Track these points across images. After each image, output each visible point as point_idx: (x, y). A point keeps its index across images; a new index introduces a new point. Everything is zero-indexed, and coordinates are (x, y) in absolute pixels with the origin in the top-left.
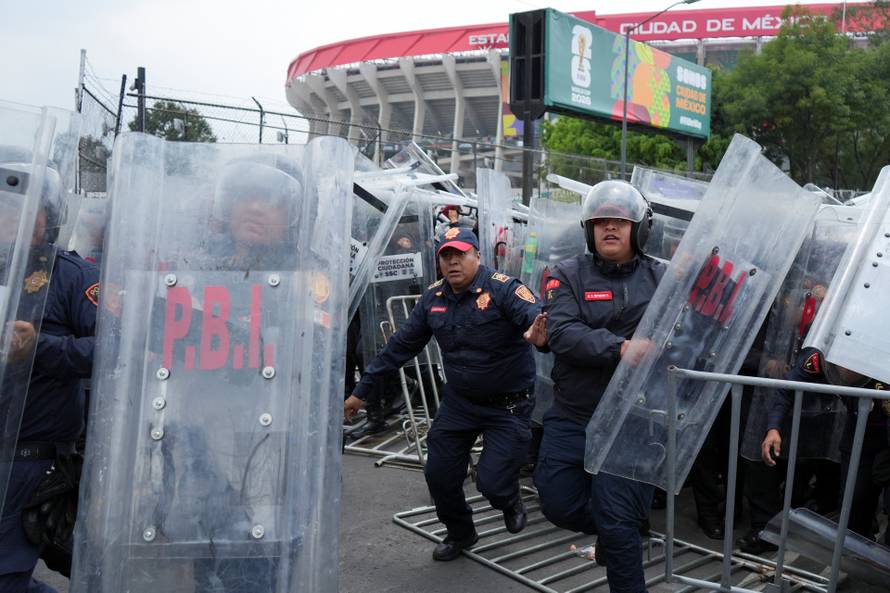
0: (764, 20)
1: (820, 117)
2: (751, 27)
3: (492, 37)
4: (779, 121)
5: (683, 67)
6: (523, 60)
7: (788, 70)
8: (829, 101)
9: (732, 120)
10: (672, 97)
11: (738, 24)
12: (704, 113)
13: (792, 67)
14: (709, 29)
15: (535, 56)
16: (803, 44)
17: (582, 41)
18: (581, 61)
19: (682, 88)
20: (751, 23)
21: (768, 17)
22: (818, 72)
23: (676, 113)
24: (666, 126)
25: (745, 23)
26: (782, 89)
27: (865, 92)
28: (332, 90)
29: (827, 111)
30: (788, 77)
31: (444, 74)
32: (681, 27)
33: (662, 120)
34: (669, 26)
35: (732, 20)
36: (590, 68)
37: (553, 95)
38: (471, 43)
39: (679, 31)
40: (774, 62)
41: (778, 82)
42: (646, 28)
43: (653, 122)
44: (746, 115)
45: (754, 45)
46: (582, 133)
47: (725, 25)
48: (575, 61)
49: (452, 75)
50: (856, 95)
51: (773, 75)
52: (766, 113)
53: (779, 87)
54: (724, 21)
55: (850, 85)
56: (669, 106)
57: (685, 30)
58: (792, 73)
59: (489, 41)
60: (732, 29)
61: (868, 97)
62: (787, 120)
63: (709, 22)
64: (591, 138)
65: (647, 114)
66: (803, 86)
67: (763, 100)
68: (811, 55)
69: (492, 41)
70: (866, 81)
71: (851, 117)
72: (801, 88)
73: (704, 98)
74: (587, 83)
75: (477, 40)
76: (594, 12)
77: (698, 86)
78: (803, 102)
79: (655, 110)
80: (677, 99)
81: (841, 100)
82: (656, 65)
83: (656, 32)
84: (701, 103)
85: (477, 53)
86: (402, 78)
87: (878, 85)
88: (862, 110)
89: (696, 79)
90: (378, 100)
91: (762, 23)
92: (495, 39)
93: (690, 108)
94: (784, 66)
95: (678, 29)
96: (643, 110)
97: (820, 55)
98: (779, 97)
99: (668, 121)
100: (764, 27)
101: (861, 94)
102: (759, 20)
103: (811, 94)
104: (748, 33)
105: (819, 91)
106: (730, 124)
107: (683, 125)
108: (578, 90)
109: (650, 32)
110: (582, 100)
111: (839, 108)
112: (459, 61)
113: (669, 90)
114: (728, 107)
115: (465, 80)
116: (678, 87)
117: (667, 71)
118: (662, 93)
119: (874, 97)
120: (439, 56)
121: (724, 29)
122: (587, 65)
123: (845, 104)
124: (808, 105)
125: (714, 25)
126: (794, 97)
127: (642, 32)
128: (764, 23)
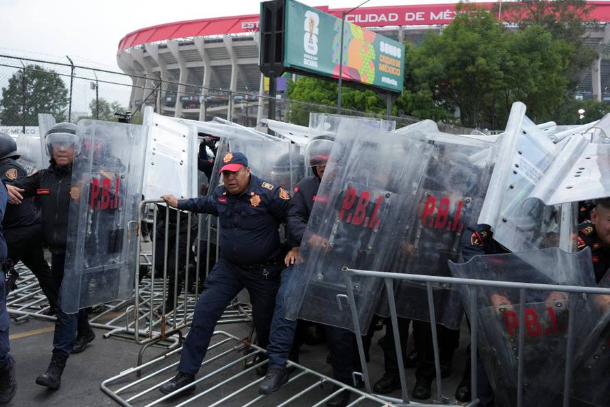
0: (445, 13)
1: (482, 79)
2: (436, 18)
4: (453, 81)
5: (385, 42)
6: (270, 35)
7: (460, 46)
8: (488, 68)
9: (420, 80)
10: (376, 63)
11: (427, 16)
12: (399, 75)
13: (463, 43)
14: (407, 19)
15: (278, 32)
16: (470, 27)
17: (312, 22)
18: (311, 36)
19: (384, 57)
20: (436, 15)
21: (448, 11)
22: (482, 47)
23: (379, 74)
24: (371, 83)
25: (432, 15)
26: (455, 59)
27: (514, 62)
28: (148, 58)
29: (487, 75)
30: (460, 50)
31: (224, 48)
32: (387, 18)
33: (369, 79)
34: (379, 17)
35: (423, 13)
36: (317, 41)
37: (290, 60)
38: (243, 27)
40: (450, 40)
41: (452, 54)
42: (363, 18)
43: (363, 80)
44: (430, 77)
45: (438, 31)
46: (315, 88)
47: (418, 16)
48: (307, 36)
49: (229, 48)
50: (508, 64)
51: (449, 49)
52: (444, 76)
53: (453, 58)
54: (418, 13)
55: (504, 57)
56: (374, 69)
57: (390, 20)
58: (463, 48)
59: (255, 26)
60: (423, 19)
61: (517, 66)
62: (459, 80)
63: (407, 14)
64: (321, 92)
65: (358, 75)
66: (470, 57)
67: (441, 66)
68: (476, 35)
69: (258, 26)
70: (516, 54)
71: (505, 79)
72: (468, 58)
73: (399, 64)
74: (315, 52)
75: (247, 25)
76: (327, 7)
77: (395, 56)
78: (470, 69)
79: (364, 72)
80: (380, 64)
81: (497, 67)
82: (364, 40)
83: (370, 21)
84: (397, 68)
85: (247, 34)
86: (196, 51)
87: (524, 57)
88: (512, 74)
89: (394, 51)
90: (179, 66)
93: (389, 71)
94: (457, 43)
95: (385, 19)
96: (355, 71)
97: (483, 35)
98: (453, 64)
99: (373, 79)
100: (445, 18)
101: (512, 63)
102: (441, 15)
103: (477, 63)
104: (434, 22)
105: (481, 61)
106: (418, 83)
107: (383, 83)
108: (308, 57)
109: (366, 21)
110: (311, 64)
111: (496, 72)
112: (235, 40)
113: (374, 58)
114: (417, 71)
115: (238, 52)
116: (381, 56)
117: (373, 44)
118: (369, 60)
119: (521, 65)
120: (221, 36)
121: (418, 19)
122: (315, 39)
123: (500, 70)
124: (474, 70)
125: (410, 17)
126: (464, 65)
127: (360, 21)
128: (445, 15)
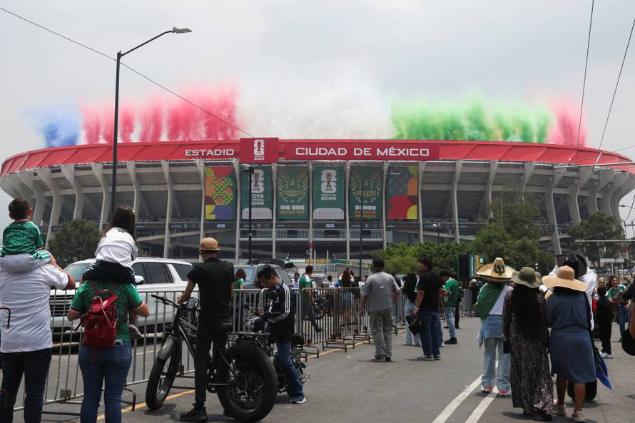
0: (390, 149)
2: (382, 154)
3: (203, 151)
11: (374, 152)
14: (355, 154)
20: (382, 152)
21: (392, 148)
25: (379, 151)
31: (160, 174)
32: (337, 152)
34: (328, 151)
35: (370, 149)
38: (186, 155)
39: (335, 154)
42: (313, 151)
47: (366, 152)
49: (166, 175)
54: (365, 149)
57: (339, 154)
59: (200, 153)
60: (370, 154)
63: (355, 149)
69: (203, 154)
75: (191, 153)
76: (278, 138)
83: (320, 154)
86: (126, 175)
90: (102, 190)
91: (389, 151)
92: (205, 153)
100: (390, 154)
102: (386, 150)
104: (381, 157)
109: (316, 154)
121: (365, 154)
125: (358, 152)
127: (310, 154)
128: (390, 152)
